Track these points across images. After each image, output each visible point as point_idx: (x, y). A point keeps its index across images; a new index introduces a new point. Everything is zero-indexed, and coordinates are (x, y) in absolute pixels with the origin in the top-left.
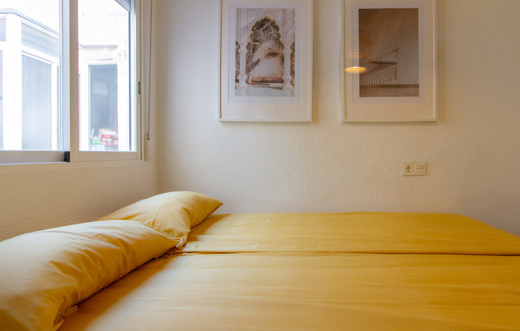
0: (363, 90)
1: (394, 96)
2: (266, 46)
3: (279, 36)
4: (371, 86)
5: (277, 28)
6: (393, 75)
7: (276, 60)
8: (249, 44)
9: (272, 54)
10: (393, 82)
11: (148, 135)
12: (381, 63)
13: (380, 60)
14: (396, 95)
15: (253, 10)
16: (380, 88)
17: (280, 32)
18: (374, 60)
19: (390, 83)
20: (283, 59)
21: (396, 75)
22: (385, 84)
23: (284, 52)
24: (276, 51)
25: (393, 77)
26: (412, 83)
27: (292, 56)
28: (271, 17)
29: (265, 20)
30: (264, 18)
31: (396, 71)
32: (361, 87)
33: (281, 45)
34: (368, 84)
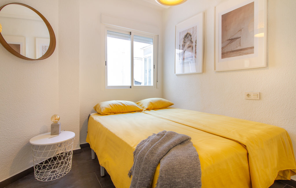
0: (223, 55)
1: (239, 56)
2: (188, 43)
3: (191, 38)
4: (227, 52)
5: (191, 36)
6: (238, 44)
7: (191, 48)
8: (183, 45)
9: (189, 47)
10: (239, 48)
11: (157, 80)
12: (232, 39)
13: (232, 38)
14: (240, 55)
15: (184, 31)
16: (232, 53)
17: (192, 37)
18: (229, 39)
19: (236, 49)
20: (193, 48)
21: (240, 44)
22: (234, 50)
23: (193, 45)
24: (190, 45)
25: (238, 46)
26: (250, 46)
27: (196, 45)
28: (189, 32)
29: (188, 34)
30: (187, 33)
31: (240, 41)
32: (222, 54)
33: (192, 42)
34: (226, 52)
